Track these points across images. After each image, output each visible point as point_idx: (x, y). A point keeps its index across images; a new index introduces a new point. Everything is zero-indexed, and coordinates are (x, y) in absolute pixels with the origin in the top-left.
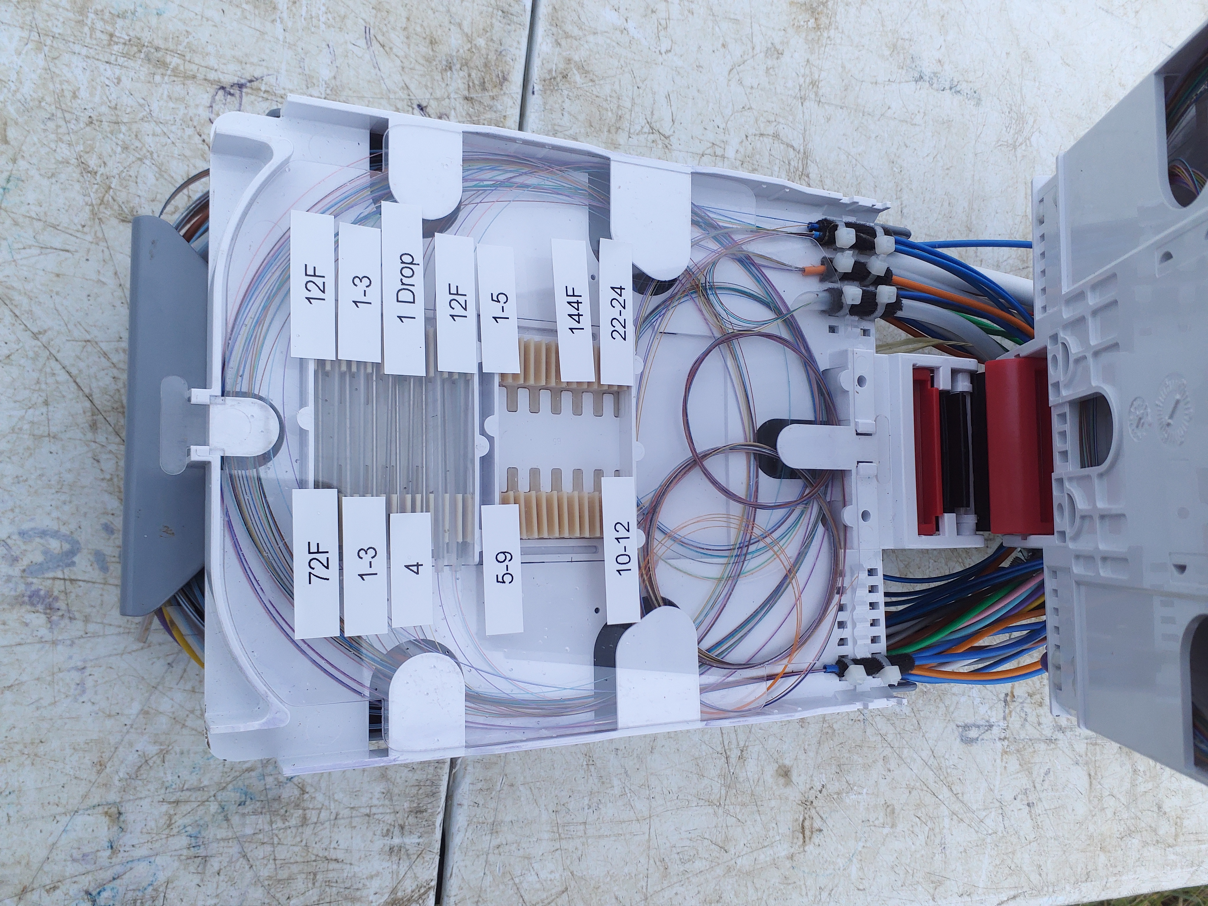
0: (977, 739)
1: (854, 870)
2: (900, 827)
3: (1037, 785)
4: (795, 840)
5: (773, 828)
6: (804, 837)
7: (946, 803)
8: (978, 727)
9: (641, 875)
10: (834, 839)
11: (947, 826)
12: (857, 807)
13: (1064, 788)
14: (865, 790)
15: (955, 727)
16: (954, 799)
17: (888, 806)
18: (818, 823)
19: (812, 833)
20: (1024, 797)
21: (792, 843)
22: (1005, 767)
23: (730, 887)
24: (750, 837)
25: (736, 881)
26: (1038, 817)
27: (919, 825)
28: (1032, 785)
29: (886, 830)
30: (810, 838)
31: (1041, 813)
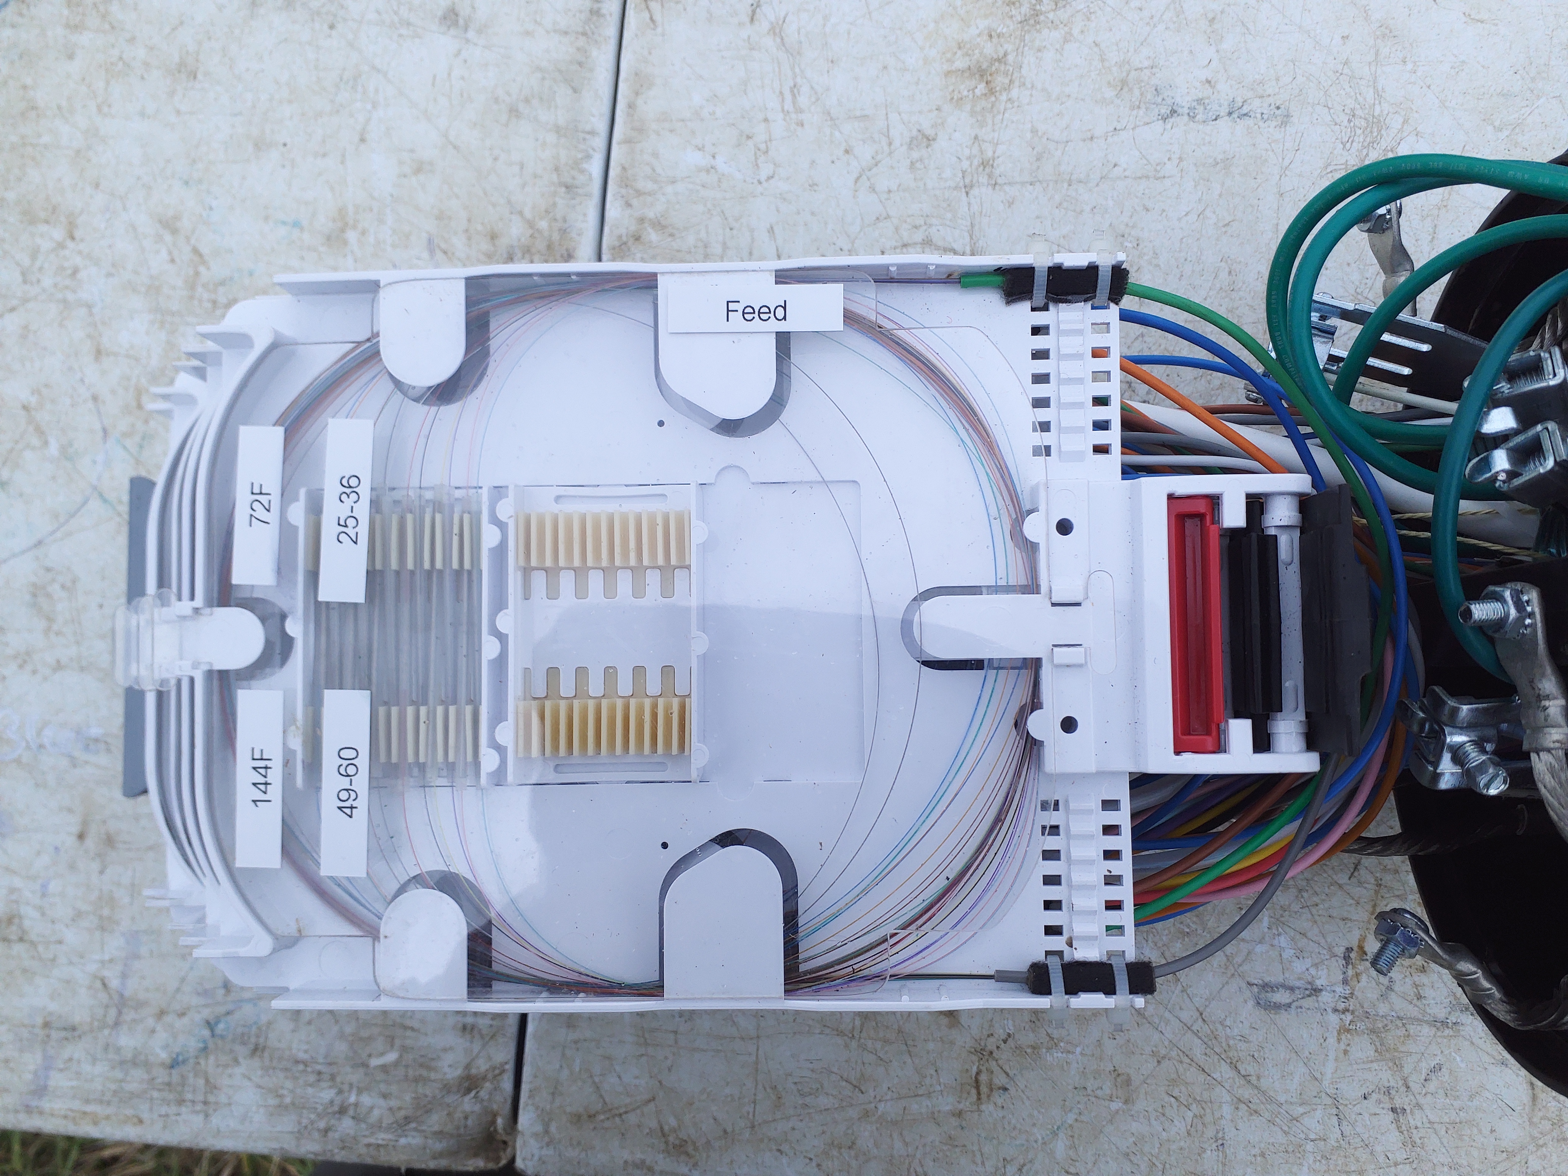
0: (1289, 1005)
1: (1060, 1147)
2: (1140, 1105)
3: (1411, 1084)
4: (965, 1095)
5: (931, 1076)
6: (979, 1093)
7: (1227, 1085)
8: (1292, 989)
9: (746, 1100)
10: (1027, 1103)
11: (1228, 1117)
12: (1065, 1068)
13: (1471, 1098)
14: (1078, 1050)
15: (1244, 985)
16: (1243, 1082)
17: (1119, 1075)
18: (1000, 1079)
19: (991, 1090)
20: (1386, 1099)
21: (960, 1097)
22: (1346, 1052)
23: (867, 1134)
24: (896, 1081)
25: (877, 1129)
26: (1415, 1131)
27: (1175, 1107)
28: (1401, 1083)
29: (1115, 1106)
30: (989, 1096)
31: (1419, 1125)
